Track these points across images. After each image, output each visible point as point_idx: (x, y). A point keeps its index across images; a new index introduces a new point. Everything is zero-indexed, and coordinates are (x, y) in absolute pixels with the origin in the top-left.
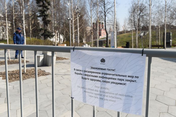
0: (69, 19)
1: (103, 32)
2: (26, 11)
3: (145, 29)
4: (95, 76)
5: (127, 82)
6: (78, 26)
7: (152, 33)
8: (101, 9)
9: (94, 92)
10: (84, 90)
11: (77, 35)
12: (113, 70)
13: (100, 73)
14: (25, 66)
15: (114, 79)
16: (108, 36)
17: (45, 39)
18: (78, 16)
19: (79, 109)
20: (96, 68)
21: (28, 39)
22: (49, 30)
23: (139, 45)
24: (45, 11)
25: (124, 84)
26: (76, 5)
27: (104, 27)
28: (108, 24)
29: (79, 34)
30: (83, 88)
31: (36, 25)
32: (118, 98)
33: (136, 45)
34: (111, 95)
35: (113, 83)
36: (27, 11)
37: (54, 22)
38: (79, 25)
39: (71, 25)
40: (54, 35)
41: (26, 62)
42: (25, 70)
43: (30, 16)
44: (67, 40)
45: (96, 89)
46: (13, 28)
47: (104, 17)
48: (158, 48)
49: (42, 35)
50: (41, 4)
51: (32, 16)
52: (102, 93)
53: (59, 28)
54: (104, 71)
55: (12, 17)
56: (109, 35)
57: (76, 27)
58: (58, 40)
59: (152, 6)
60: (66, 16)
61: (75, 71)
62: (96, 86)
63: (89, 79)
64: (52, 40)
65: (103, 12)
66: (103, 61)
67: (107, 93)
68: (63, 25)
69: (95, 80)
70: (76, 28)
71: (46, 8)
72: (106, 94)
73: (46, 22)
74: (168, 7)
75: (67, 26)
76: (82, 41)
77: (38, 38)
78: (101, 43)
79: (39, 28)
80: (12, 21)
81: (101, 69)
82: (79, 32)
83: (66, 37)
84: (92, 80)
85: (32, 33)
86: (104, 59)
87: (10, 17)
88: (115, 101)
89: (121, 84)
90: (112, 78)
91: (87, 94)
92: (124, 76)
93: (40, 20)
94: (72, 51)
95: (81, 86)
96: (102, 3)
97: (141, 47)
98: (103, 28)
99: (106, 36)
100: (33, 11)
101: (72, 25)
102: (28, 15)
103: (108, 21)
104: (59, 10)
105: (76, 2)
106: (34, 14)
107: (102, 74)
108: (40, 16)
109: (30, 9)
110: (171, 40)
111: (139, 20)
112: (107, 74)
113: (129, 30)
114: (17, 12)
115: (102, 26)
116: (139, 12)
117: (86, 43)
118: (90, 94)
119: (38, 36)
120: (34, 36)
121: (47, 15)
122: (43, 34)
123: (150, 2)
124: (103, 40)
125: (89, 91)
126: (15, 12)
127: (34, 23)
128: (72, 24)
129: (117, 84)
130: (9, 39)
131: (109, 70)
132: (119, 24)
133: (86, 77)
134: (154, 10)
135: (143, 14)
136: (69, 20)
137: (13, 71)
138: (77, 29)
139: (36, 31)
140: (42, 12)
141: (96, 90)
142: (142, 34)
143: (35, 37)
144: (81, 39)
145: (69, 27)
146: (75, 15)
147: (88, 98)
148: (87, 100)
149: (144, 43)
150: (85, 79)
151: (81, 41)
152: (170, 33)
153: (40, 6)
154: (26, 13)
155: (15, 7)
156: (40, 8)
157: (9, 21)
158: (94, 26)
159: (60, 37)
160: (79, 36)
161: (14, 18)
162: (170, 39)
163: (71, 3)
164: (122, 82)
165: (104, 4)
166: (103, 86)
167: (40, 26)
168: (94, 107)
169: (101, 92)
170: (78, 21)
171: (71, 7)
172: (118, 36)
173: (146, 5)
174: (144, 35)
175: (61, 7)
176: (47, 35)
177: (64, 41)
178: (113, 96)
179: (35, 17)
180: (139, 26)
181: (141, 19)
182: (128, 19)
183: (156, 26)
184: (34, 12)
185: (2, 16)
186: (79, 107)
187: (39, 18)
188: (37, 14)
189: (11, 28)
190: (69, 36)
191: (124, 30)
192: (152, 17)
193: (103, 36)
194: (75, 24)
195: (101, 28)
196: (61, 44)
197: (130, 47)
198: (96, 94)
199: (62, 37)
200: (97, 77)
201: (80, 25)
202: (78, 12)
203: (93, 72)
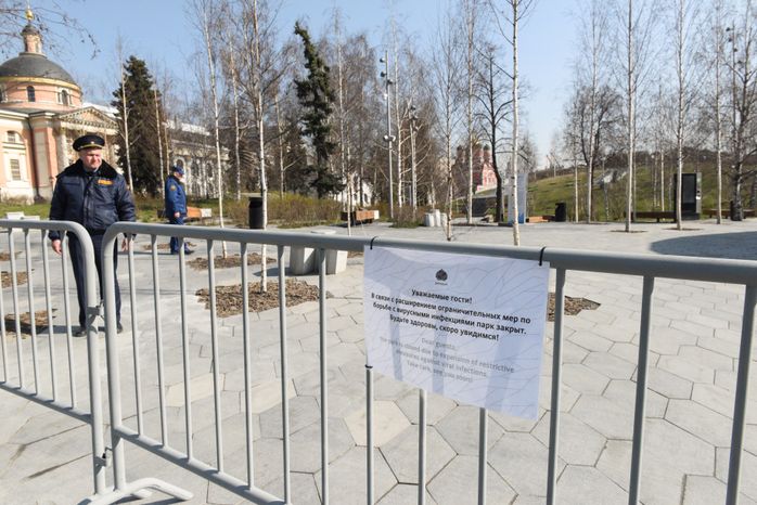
0: (386, 137)
1: (487, 172)
2: (270, 119)
3: (617, 162)
4: (423, 315)
5: (500, 332)
6: (414, 158)
7: (638, 177)
8: (480, 106)
9: (420, 354)
10: (397, 348)
11: (411, 184)
12: (467, 301)
13: (434, 307)
14: (265, 273)
15: (468, 323)
16: (503, 185)
17: (320, 196)
18: (414, 129)
19: (404, 396)
20: (425, 295)
21: (275, 195)
22: (333, 169)
23: (596, 210)
24: (321, 117)
25: (494, 337)
26: (409, 97)
27: (491, 157)
28: (502, 150)
29: (415, 180)
30: (394, 342)
31: (296, 156)
32: (476, 372)
33: (586, 211)
34: (460, 364)
35: (466, 333)
36: (273, 117)
37: (347, 149)
38: (417, 154)
39: (393, 155)
40: (345, 185)
41: (267, 262)
42: (265, 285)
43: (281, 131)
44: (383, 197)
45: (425, 346)
46: (235, 168)
47: (490, 129)
48: (655, 220)
49: (313, 185)
50: (311, 97)
51: (286, 131)
52: (439, 358)
53: (360, 165)
54: (443, 303)
55: (233, 136)
56: (506, 182)
57: (406, 160)
58: (356, 198)
59: (639, 93)
60: (380, 131)
61: (375, 300)
62: (424, 341)
63: (407, 321)
64: (339, 198)
65: (488, 114)
66: (442, 275)
67: (452, 358)
68: (372, 155)
69: (422, 325)
70: (408, 164)
71: (323, 109)
72: (451, 362)
73: (324, 149)
74: (689, 95)
75: (382, 157)
76: (426, 202)
77: (301, 194)
78: (480, 207)
79: (305, 164)
80: (231, 147)
81: (438, 297)
82: (415, 176)
83: (379, 190)
84: (415, 323)
85: (286, 180)
86: (445, 270)
87: (227, 136)
88: (470, 380)
89: (486, 336)
90: (463, 322)
91: (403, 357)
92: (493, 317)
93: (307, 142)
94: (367, 248)
95: (388, 337)
96: (485, 90)
97: (602, 217)
98: (486, 161)
99: (495, 186)
100: (290, 117)
101: (395, 155)
102: (275, 129)
103: (503, 141)
104: (360, 113)
105: (407, 88)
106: (292, 127)
107: (440, 308)
108: (306, 133)
109: (280, 113)
110: (698, 198)
111: (597, 136)
112: (451, 310)
113: (567, 165)
114: (245, 122)
115: (486, 155)
116: (599, 111)
117: (437, 207)
118: (412, 360)
119: (301, 187)
120: (291, 188)
121: (327, 130)
122: (316, 181)
123: (632, 83)
124: (487, 196)
125: (409, 351)
126: (239, 122)
127: (292, 151)
128: (395, 153)
129: (476, 335)
130: (225, 197)
131: (456, 299)
132: (536, 150)
133: (401, 315)
134: (643, 105)
135: (610, 119)
136: (388, 141)
137: (233, 287)
138: (410, 166)
139: (297, 174)
140: (314, 121)
141: (423, 350)
142: (607, 179)
143: (295, 189)
144: (422, 194)
145: (388, 162)
146: (406, 126)
147: (406, 368)
148: (404, 374)
149: (612, 204)
150: (399, 320)
151: (423, 202)
152: (695, 175)
153: (307, 104)
154: (271, 124)
155: (241, 110)
156: (309, 110)
157: (226, 146)
158: (460, 155)
159: (361, 190)
160: (415, 186)
161: (237, 139)
162: (695, 193)
163: (394, 93)
164: (489, 332)
165: (491, 91)
166: (442, 341)
167: (308, 158)
168: (421, 391)
169: (435, 354)
170: (413, 144)
171: (393, 104)
172: (533, 185)
173: (619, 90)
174: (614, 181)
175: (365, 105)
176: (327, 185)
177: (372, 202)
178: (466, 366)
179: (294, 135)
180: (597, 152)
181: (604, 134)
182: (563, 135)
183: (654, 154)
184: (291, 120)
185: (208, 134)
186: (404, 390)
187: (305, 138)
188: (299, 125)
189: (230, 166)
190: (389, 188)
191: (552, 167)
192: (638, 125)
193: (488, 184)
194: (406, 151)
195: (482, 160)
196: (365, 211)
197: (567, 217)
198: (425, 360)
199: (366, 189)
200: (428, 316)
201: (419, 156)
202: (414, 118)
203: (418, 304)
